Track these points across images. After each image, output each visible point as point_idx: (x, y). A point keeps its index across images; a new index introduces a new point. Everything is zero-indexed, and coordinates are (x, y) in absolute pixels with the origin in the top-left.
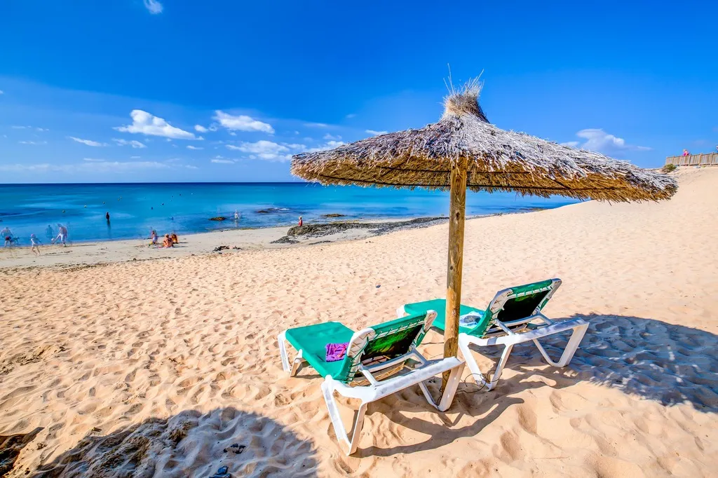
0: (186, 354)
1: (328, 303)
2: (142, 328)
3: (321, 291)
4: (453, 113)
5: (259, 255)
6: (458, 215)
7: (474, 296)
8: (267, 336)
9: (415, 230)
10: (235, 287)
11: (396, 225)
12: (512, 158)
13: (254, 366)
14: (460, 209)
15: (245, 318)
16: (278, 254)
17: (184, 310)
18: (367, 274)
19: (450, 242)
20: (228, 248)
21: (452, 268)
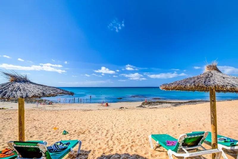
0: (121, 138)
1: (162, 129)
2: (107, 129)
3: (158, 124)
4: (208, 71)
5: (134, 111)
6: (213, 101)
7: (221, 133)
8: (143, 136)
9: (190, 105)
10: (130, 120)
11: (182, 103)
12: (231, 87)
13: (141, 145)
14: (214, 99)
15: (135, 130)
16: (140, 111)
17: (116, 125)
18: (174, 120)
19: (211, 109)
20: (123, 108)
21: (212, 118)
